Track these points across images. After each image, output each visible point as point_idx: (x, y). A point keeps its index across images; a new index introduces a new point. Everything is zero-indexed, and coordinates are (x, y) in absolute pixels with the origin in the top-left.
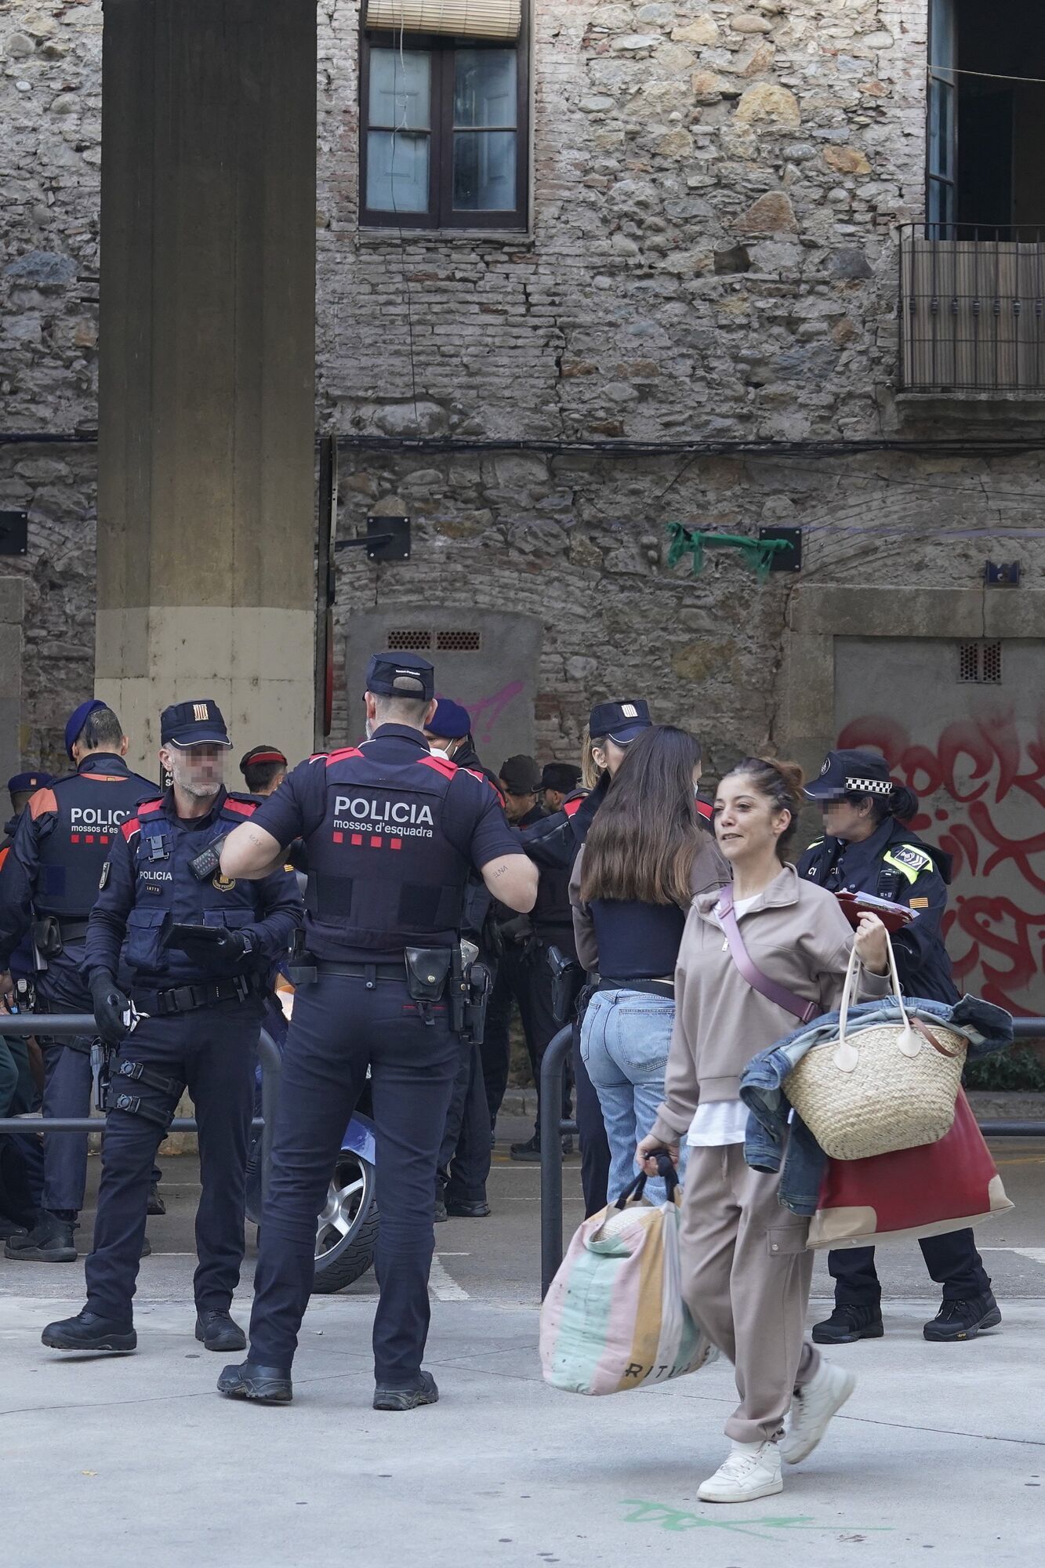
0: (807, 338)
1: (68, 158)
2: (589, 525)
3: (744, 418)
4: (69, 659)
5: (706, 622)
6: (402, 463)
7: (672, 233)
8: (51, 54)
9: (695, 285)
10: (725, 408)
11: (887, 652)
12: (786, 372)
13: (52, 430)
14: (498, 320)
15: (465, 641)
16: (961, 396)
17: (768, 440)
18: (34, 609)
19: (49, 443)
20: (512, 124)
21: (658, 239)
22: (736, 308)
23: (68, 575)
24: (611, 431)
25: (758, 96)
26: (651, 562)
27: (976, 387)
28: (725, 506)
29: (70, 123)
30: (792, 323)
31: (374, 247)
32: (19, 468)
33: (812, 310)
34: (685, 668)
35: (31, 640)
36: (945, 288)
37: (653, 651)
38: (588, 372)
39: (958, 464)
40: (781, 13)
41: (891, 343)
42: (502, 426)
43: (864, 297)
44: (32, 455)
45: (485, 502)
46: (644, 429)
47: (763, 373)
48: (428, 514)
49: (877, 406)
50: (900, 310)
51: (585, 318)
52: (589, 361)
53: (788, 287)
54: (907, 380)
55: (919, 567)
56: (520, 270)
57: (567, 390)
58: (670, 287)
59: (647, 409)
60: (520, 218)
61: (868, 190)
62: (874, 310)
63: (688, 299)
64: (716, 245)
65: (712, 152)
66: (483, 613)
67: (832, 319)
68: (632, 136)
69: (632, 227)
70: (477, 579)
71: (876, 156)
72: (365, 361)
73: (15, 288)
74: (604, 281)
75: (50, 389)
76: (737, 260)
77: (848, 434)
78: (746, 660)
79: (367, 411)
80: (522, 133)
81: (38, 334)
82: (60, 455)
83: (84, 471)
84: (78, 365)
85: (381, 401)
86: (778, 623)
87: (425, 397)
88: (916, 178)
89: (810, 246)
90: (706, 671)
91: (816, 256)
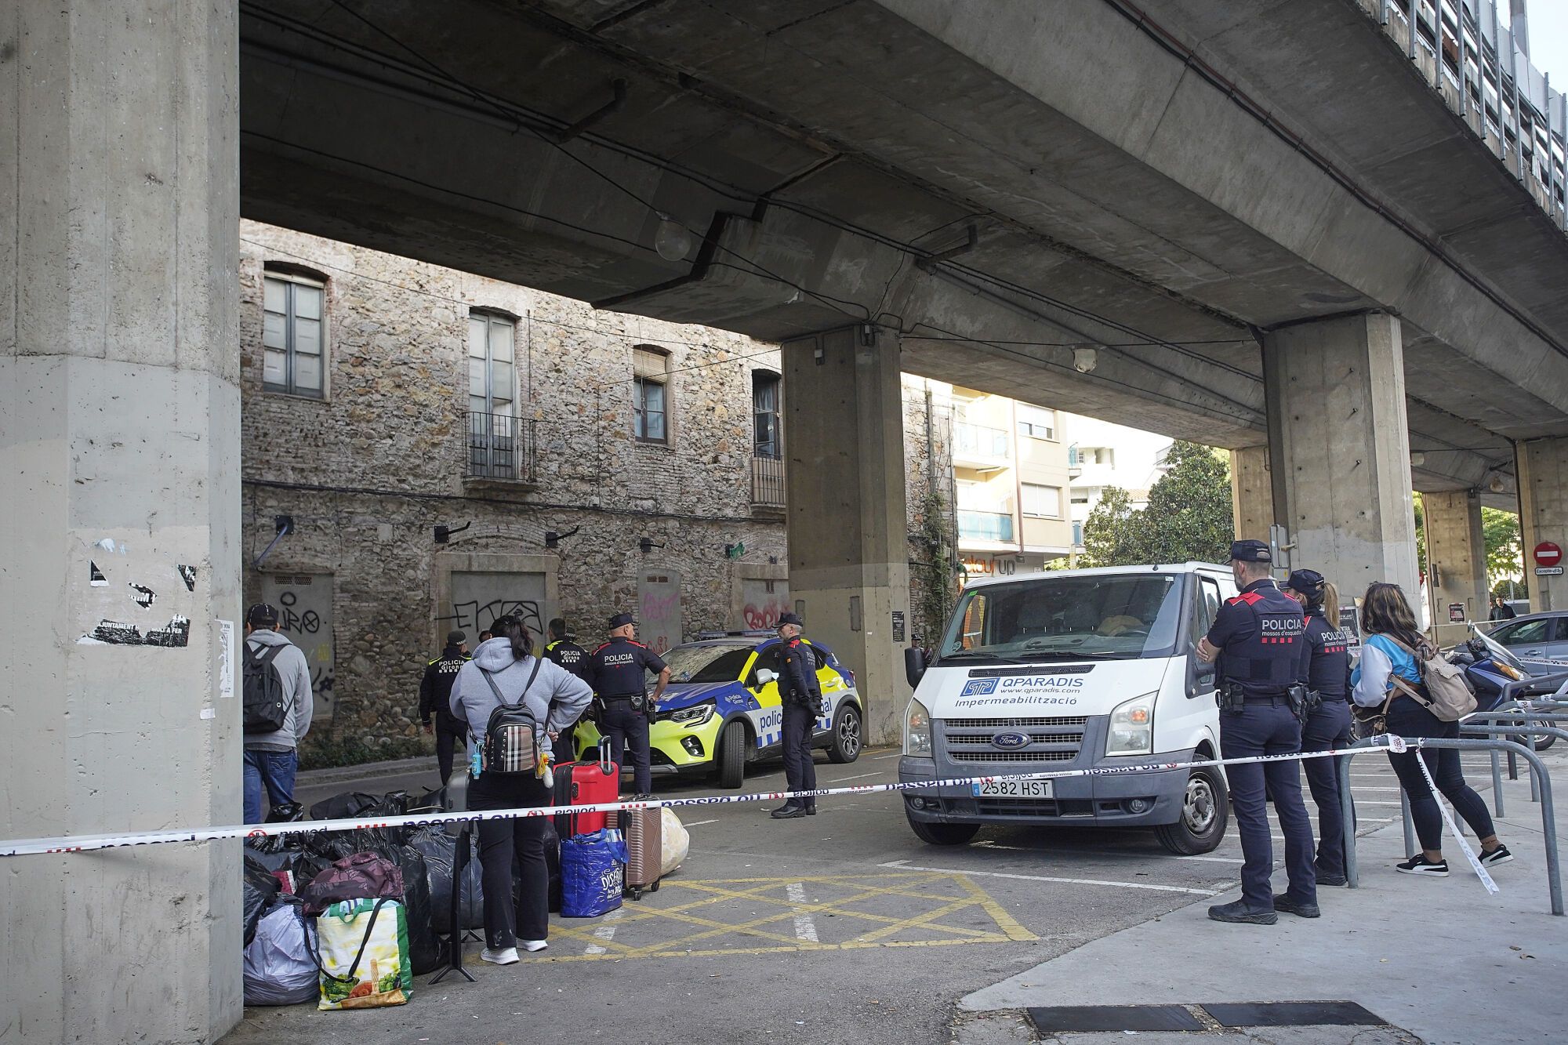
0: (731, 485)
1: (564, 408)
2: (689, 542)
3: (719, 509)
4: (569, 585)
5: (715, 574)
6: (647, 520)
7: (703, 450)
8: (558, 371)
9: (708, 466)
10: (715, 506)
11: (752, 583)
12: (727, 496)
13: (562, 504)
14: (667, 474)
15: (664, 579)
16: (770, 505)
17: (724, 517)
18: (560, 568)
19: (562, 509)
20: (661, 409)
21: (700, 451)
22: (718, 474)
23: (568, 555)
24: (692, 512)
25: (719, 408)
26: (703, 555)
27: (772, 503)
28: (718, 537)
29: (564, 396)
30: (728, 480)
31: (639, 447)
32: (554, 516)
33: (732, 476)
34: (712, 589)
35: (559, 579)
36: (761, 473)
37: (705, 583)
38: (688, 492)
39: (762, 526)
40: (722, 384)
41: (749, 488)
42: (669, 509)
43: (743, 473)
44: (557, 512)
45: (666, 534)
46: (699, 512)
47: (722, 495)
48: (653, 537)
49: (746, 507)
50: (753, 479)
51: (686, 475)
52: (688, 489)
53: (727, 470)
54: (756, 500)
55: (758, 557)
56: (672, 458)
57: (683, 498)
58: (703, 467)
59: (699, 505)
60: (665, 441)
61: (743, 441)
62: (745, 478)
63: (707, 471)
64: (712, 454)
65: (710, 426)
66: (668, 570)
67: (736, 480)
68: (694, 418)
69: (694, 447)
70: (666, 559)
71: (744, 431)
72: (638, 485)
73: (551, 452)
74: (689, 463)
75: (560, 489)
76: (715, 460)
77: (741, 516)
78: (724, 586)
79: (638, 502)
80: (665, 414)
81: (557, 470)
82: (564, 512)
83: (570, 519)
84: (568, 481)
85: (641, 499)
86: (730, 574)
87: (652, 498)
88: (751, 438)
89: (731, 457)
90: (716, 589)
91: (733, 460)
